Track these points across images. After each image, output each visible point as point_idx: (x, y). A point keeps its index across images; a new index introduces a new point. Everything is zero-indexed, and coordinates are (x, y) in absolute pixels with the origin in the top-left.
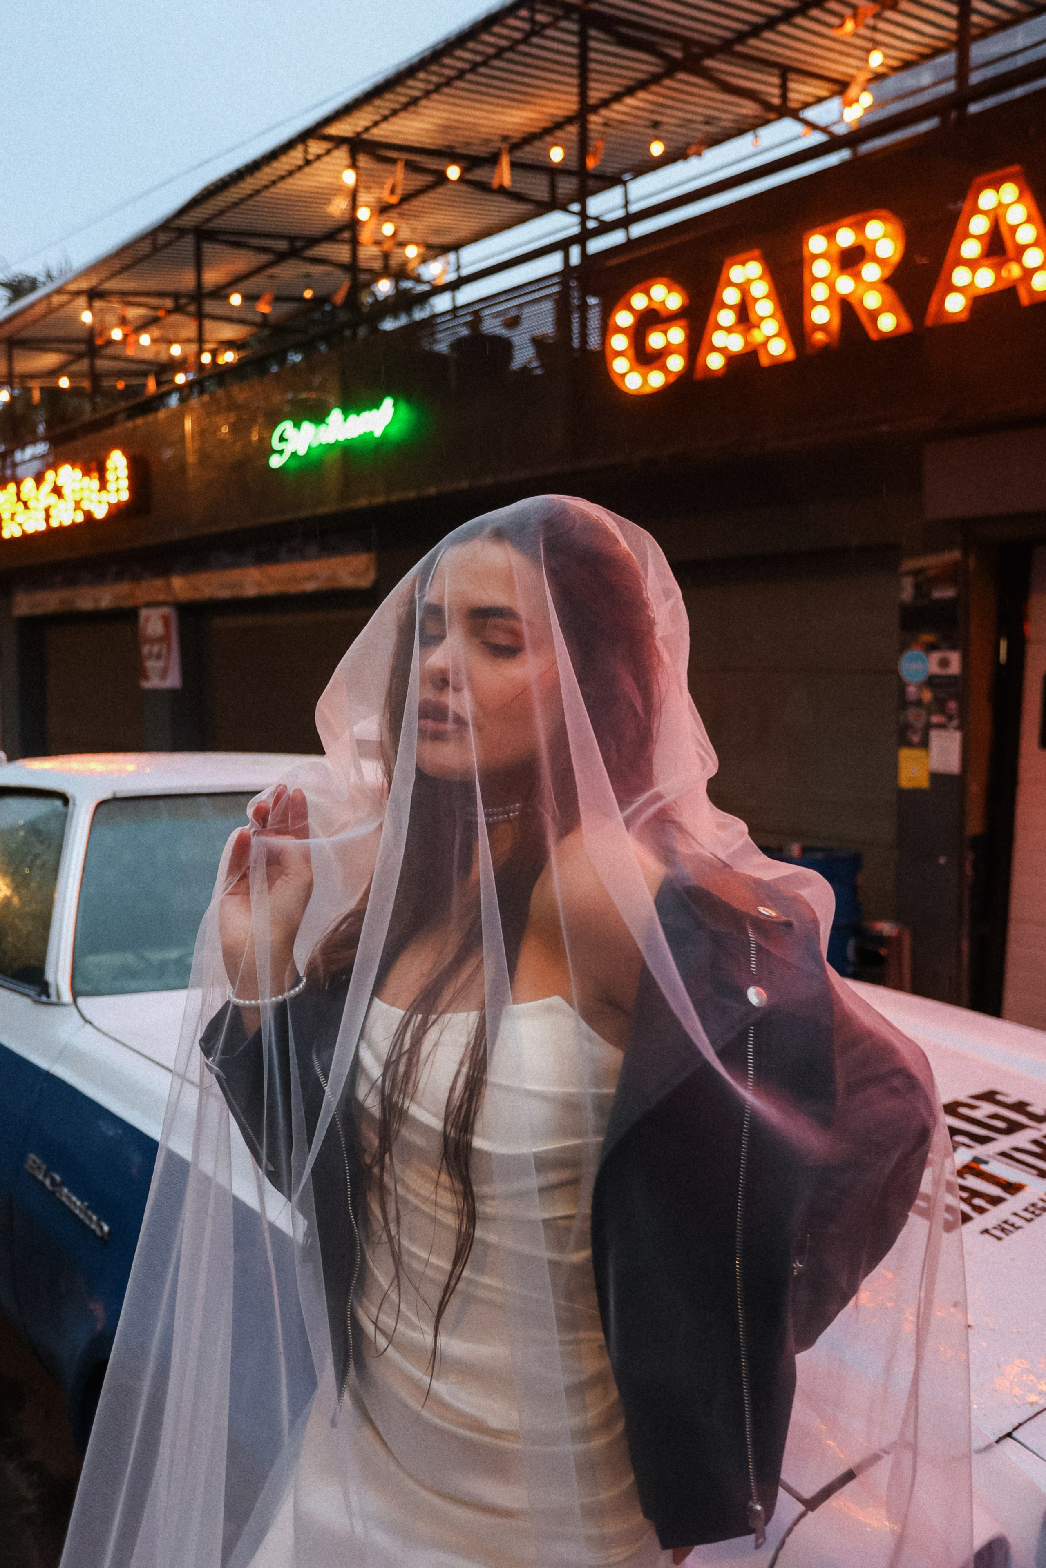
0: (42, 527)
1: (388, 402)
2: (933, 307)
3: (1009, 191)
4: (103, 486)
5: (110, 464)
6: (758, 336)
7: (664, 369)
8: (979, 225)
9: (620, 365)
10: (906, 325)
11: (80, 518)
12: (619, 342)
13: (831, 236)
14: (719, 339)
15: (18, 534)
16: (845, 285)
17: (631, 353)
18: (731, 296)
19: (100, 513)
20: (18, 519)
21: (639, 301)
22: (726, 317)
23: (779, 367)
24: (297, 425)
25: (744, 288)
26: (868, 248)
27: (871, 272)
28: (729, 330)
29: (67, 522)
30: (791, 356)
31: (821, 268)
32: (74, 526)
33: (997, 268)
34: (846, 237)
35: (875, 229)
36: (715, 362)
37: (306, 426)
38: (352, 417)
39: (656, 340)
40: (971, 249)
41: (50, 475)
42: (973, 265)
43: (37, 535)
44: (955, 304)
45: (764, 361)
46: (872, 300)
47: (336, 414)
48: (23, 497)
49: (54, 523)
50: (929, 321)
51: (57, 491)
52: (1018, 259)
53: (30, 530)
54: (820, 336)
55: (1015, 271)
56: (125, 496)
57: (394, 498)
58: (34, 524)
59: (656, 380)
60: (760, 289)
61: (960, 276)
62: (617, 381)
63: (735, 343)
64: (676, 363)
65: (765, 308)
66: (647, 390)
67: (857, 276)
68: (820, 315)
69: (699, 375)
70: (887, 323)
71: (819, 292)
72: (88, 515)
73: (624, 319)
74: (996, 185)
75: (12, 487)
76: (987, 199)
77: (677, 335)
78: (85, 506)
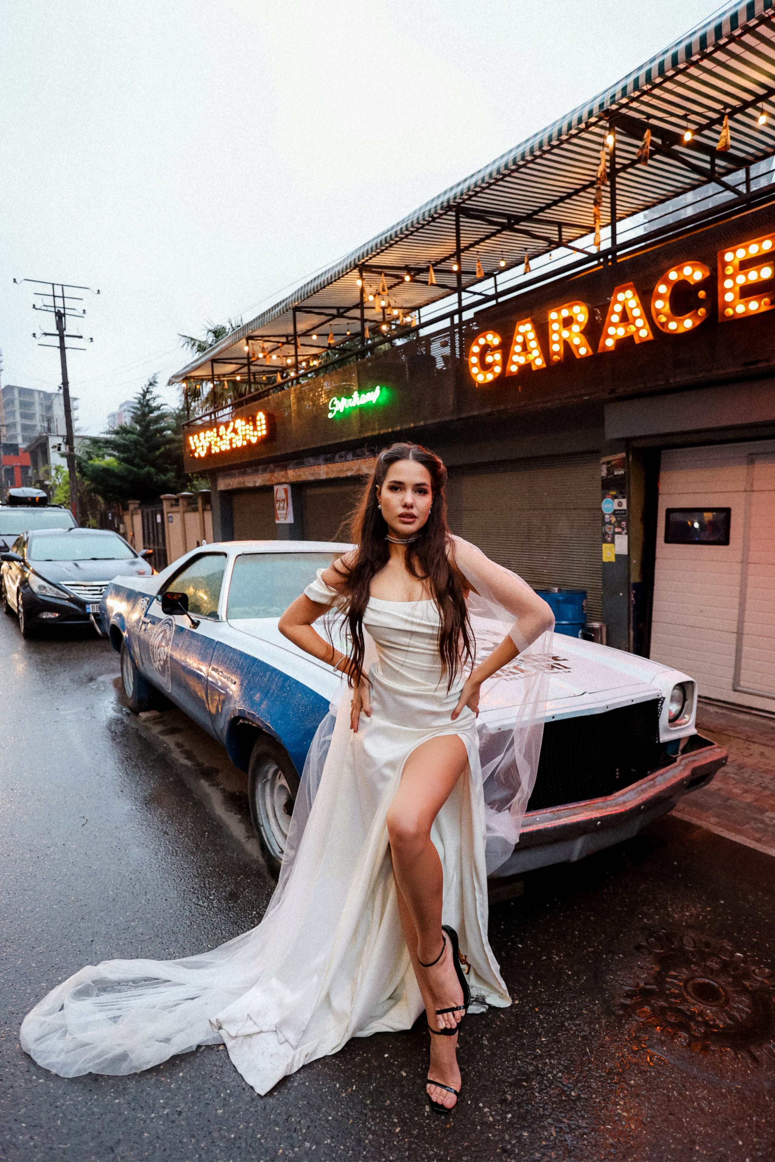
0: (228, 448)
1: (378, 388)
2: (601, 345)
3: (629, 293)
4: (255, 429)
5: (258, 418)
6: (531, 357)
7: (492, 371)
8: (618, 308)
9: (475, 370)
10: (591, 352)
11: (245, 443)
12: (474, 360)
13: (559, 312)
14: (515, 358)
15: (218, 451)
16: (565, 334)
17: (479, 364)
18: (519, 339)
19: (254, 440)
20: (218, 444)
21: (482, 341)
22: (518, 349)
23: (540, 371)
24: (339, 399)
25: (524, 335)
26: (574, 317)
27: (576, 328)
28: (519, 354)
29: (239, 445)
30: (544, 366)
31: (555, 326)
32: (243, 447)
33: (626, 326)
34: (565, 313)
35: (577, 309)
36: (514, 369)
37: (343, 399)
38: (363, 395)
39: (489, 359)
40: (615, 319)
41: (232, 424)
42: (615, 325)
43: (226, 452)
44: (610, 343)
45: (534, 368)
46: (576, 341)
47: (356, 394)
48: (220, 434)
49: (234, 446)
50: (600, 351)
51: (235, 431)
52: (634, 324)
53: (223, 449)
54: (556, 357)
55: (632, 328)
56: (264, 432)
57: (382, 432)
58: (225, 446)
59: (490, 377)
60: (531, 335)
61: (611, 330)
62: (474, 377)
63: (522, 360)
64: (498, 369)
65: (533, 344)
66: (487, 381)
67: (570, 330)
68: (556, 348)
69: (507, 375)
70: (583, 351)
71: (555, 337)
72: (249, 442)
73: (476, 349)
74: (623, 290)
75: (215, 430)
76: (621, 297)
77: (498, 357)
78: (248, 437)
